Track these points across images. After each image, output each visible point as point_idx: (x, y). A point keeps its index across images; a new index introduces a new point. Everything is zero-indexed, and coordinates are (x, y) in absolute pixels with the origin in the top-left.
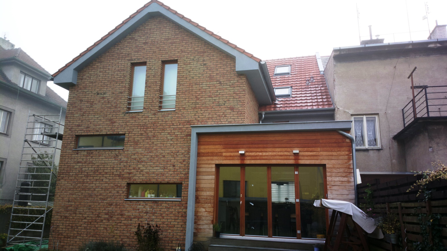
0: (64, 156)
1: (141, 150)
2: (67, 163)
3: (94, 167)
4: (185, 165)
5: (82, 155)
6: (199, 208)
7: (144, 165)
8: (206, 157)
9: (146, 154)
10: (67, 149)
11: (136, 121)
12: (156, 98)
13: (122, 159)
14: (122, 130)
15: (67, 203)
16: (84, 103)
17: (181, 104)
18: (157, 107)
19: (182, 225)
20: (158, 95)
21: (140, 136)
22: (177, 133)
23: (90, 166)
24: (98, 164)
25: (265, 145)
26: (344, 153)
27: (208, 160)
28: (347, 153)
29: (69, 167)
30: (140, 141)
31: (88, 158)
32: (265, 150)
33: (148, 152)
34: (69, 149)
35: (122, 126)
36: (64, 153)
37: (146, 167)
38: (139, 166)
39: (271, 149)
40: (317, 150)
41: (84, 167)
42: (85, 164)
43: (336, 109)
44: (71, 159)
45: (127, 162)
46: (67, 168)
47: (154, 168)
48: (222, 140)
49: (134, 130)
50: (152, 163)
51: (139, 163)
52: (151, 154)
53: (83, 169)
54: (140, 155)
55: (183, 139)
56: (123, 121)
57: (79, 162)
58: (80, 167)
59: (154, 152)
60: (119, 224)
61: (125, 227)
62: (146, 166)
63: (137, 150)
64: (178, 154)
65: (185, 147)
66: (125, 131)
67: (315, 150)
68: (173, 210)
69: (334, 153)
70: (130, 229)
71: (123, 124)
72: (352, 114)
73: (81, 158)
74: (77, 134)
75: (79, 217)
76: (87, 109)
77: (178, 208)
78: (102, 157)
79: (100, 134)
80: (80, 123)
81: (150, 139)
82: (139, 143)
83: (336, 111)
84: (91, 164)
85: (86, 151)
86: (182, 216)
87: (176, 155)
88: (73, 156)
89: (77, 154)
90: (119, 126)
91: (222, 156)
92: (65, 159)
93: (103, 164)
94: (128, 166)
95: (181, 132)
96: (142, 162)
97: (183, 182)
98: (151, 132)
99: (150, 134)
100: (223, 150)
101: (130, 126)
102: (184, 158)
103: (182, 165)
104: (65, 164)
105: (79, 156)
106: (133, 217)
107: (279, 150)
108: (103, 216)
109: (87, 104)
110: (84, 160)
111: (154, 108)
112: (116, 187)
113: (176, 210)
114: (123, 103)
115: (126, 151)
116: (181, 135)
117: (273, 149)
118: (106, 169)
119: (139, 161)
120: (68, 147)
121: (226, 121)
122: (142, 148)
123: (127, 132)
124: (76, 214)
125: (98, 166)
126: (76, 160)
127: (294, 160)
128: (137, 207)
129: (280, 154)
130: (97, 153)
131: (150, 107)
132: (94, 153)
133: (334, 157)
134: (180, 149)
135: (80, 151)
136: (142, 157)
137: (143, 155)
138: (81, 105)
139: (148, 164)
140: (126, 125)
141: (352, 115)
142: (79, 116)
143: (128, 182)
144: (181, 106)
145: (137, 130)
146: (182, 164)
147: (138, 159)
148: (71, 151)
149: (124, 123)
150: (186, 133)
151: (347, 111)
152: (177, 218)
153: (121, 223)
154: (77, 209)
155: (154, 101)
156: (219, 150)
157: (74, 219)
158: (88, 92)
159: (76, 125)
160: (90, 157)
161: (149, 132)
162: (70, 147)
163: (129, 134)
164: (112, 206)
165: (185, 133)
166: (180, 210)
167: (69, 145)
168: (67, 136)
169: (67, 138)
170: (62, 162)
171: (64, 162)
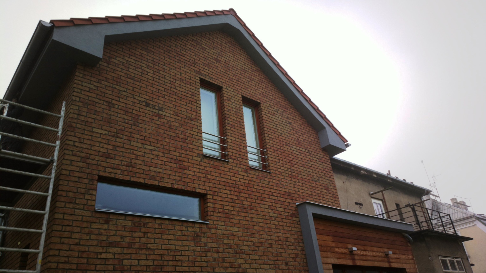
0: (67, 223)
1: (236, 229)
2: (77, 244)
3: (152, 257)
4: (299, 262)
5: (120, 228)
7: (245, 259)
9: (246, 238)
10: (77, 206)
11: (222, 176)
13: (209, 245)
14: (201, 187)
16: (117, 111)
17: (275, 166)
21: (231, 204)
22: (279, 209)
23: (144, 257)
24: (161, 252)
25: (365, 242)
27: (324, 257)
29: (84, 255)
30: (233, 213)
31: (137, 235)
32: (367, 248)
34: (82, 207)
35: (201, 179)
36: (66, 217)
38: (240, 261)
39: (370, 247)
41: (126, 257)
42: (130, 251)
44: (90, 234)
45: (218, 252)
46: (78, 257)
49: (222, 191)
50: (257, 257)
51: (238, 255)
53: (126, 262)
54: (236, 238)
55: (289, 221)
57: (112, 244)
58: (116, 256)
62: (249, 261)
63: (231, 229)
66: (206, 189)
71: (202, 175)
74: (102, 174)
76: (125, 125)
78: (169, 237)
79: (160, 185)
80: (110, 151)
81: (247, 213)
82: (231, 217)
84: (144, 251)
88: (94, 226)
89: (107, 222)
90: (195, 178)
91: (335, 252)
92: (72, 232)
93: (172, 253)
94: (220, 260)
95: (284, 209)
98: (247, 201)
99: (245, 203)
100: (334, 244)
101: (214, 182)
102: (296, 252)
103: (297, 264)
104: (72, 247)
105: (111, 227)
110: (127, 239)
111: (244, 161)
115: (213, 229)
116: (285, 214)
117: (372, 249)
118: (179, 264)
119: (238, 251)
120: (78, 201)
122: (238, 226)
123: (211, 193)
125: (162, 255)
126: (104, 238)
127: (388, 263)
129: (377, 254)
130: (157, 226)
131: (239, 159)
132: (150, 225)
133: (406, 260)
134: (288, 235)
135: (115, 217)
136: (240, 243)
137: (242, 239)
138: (111, 113)
139: (252, 257)
140: (207, 178)
142: (105, 134)
144: (276, 170)
145: (226, 192)
146: (295, 261)
147: (236, 247)
148: (88, 214)
156: (330, 244)
158: (124, 93)
159: (101, 154)
160: (142, 235)
161: (243, 199)
162: (84, 202)
163: (213, 195)
165: (288, 211)
167: (82, 197)
168: (77, 174)
169: (77, 179)
170: (63, 240)
171: (66, 241)
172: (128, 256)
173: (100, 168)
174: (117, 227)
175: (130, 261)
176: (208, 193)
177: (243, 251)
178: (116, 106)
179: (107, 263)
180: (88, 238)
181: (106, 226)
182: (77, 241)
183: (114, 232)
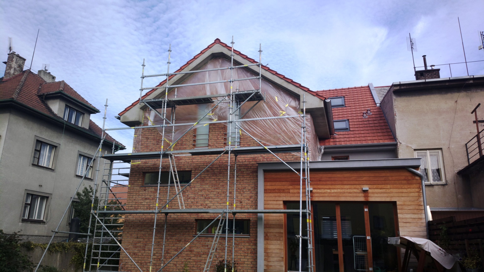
0: (131, 192)
1: (207, 186)
2: (135, 200)
3: (162, 203)
4: (252, 201)
5: (150, 192)
6: (269, 245)
7: (211, 202)
8: (273, 194)
9: (213, 190)
10: (135, 186)
11: (202, 158)
12: (221, 136)
13: (189, 196)
14: (189, 167)
15: (136, 240)
16: (150, 141)
17: (245, 141)
18: (223, 144)
19: (251, 262)
20: (223, 132)
21: (206, 173)
22: (243, 170)
24: (165, 201)
25: (333, 182)
26: (414, 190)
27: (276, 197)
28: (417, 190)
29: (137, 204)
30: (206, 178)
31: (156, 194)
32: (333, 187)
33: (214, 188)
34: (136, 186)
35: (189, 163)
36: (131, 190)
37: (213, 204)
38: (207, 202)
39: (340, 186)
40: (387, 188)
41: (151, 203)
42: (153, 201)
43: (399, 144)
44: (139, 195)
45: (194, 198)
46: (135, 204)
47: (221, 204)
48: (289, 177)
49: (201, 167)
50: (219, 200)
51: (206, 200)
52: (218, 191)
53: (151, 205)
54: (206, 191)
55: (250, 176)
56: (189, 158)
57: (146, 199)
58: (148, 203)
59: (221, 188)
60: (189, 260)
61: (194, 263)
62: (213, 202)
63: (204, 186)
64: (244, 190)
65: (251, 183)
66: (191, 167)
67: (385, 187)
68: (242, 247)
69: (405, 191)
70: (200, 265)
71: (189, 161)
72: (415, 148)
73: (149, 194)
75: (148, 253)
76: (154, 146)
77: (247, 244)
78: (170, 194)
80: (147, 160)
81: (216, 176)
82: (205, 180)
83: (398, 146)
85: (153, 188)
86: (251, 253)
87: (243, 191)
88: (141, 192)
89: (145, 190)
90: (186, 163)
91: (289, 193)
92: (133, 196)
94: (195, 202)
95: (247, 169)
96: (210, 198)
97: (251, 219)
98: (217, 169)
99: (216, 171)
100: (291, 187)
101: (196, 162)
102: (251, 195)
103: (249, 202)
104: (133, 201)
105: (147, 192)
106: (202, 254)
107: (348, 187)
108: (172, 253)
109: (153, 142)
110: (152, 197)
111: (219, 145)
112: (184, 223)
113: (245, 247)
114: (189, 140)
115: (193, 187)
116: (247, 172)
117: (342, 186)
118: (174, 205)
119: (206, 198)
120: (135, 184)
121: (292, 158)
122: (209, 184)
123: (194, 169)
124: (144, 250)
126: (143, 197)
127: (364, 198)
128: (206, 243)
129: (349, 191)
130: (164, 190)
131: (215, 144)
132: (161, 190)
133: (404, 194)
134: (247, 185)
135: (148, 188)
136: (209, 193)
137: (210, 191)
138: (148, 142)
139: (215, 200)
140: (193, 161)
141: (415, 150)
143: (196, 218)
144: (246, 143)
146: (249, 200)
147: (206, 196)
148: (138, 188)
149: (190, 159)
150: (252, 170)
151: (410, 146)
152: (246, 254)
153: (190, 259)
154: (146, 245)
155: (219, 138)
156: (286, 187)
157: (143, 255)
158: (154, 130)
159: (143, 162)
161: (214, 168)
162: (137, 184)
163: (195, 170)
164: (181, 243)
165: (250, 170)
166: (249, 247)
167: (136, 182)
168: (135, 173)
169: (135, 175)
170: (130, 199)
171: (131, 199)
172: (152, 203)
173: (143, 169)
174: (148, 192)
175: (153, 205)
176: (192, 170)
177: (210, 197)
178: (150, 138)
179: (144, 206)
180: (138, 197)
181: (144, 192)
182: (135, 199)
183: (147, 194)
